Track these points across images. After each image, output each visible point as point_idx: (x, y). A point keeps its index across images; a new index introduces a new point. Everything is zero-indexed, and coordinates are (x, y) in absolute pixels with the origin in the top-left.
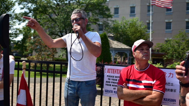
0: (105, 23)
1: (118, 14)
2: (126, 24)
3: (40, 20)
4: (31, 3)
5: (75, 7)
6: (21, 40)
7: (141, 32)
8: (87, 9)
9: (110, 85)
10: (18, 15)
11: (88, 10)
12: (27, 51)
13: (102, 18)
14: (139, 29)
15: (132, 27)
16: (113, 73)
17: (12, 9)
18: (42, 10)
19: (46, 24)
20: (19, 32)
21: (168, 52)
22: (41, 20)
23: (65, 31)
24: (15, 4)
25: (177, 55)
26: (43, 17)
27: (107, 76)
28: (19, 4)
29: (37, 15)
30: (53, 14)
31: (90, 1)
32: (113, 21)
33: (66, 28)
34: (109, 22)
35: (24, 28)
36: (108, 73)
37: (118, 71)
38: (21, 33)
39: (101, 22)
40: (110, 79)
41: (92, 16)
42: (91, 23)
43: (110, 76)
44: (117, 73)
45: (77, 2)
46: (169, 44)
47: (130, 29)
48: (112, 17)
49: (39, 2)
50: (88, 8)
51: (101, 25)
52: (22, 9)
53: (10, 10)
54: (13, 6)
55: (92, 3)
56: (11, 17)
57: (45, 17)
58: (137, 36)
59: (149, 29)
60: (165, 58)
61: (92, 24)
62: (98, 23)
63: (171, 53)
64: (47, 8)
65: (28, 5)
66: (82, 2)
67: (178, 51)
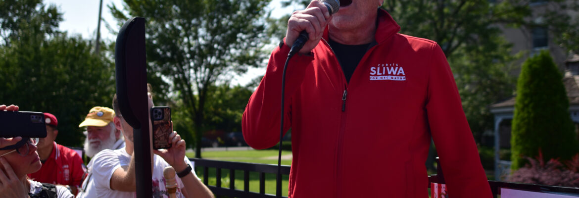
0: (553, 19)
13: (540, 3)
17: (264, 12)
42: (500, 26)
53: (260, 15)
56: (262, 32)
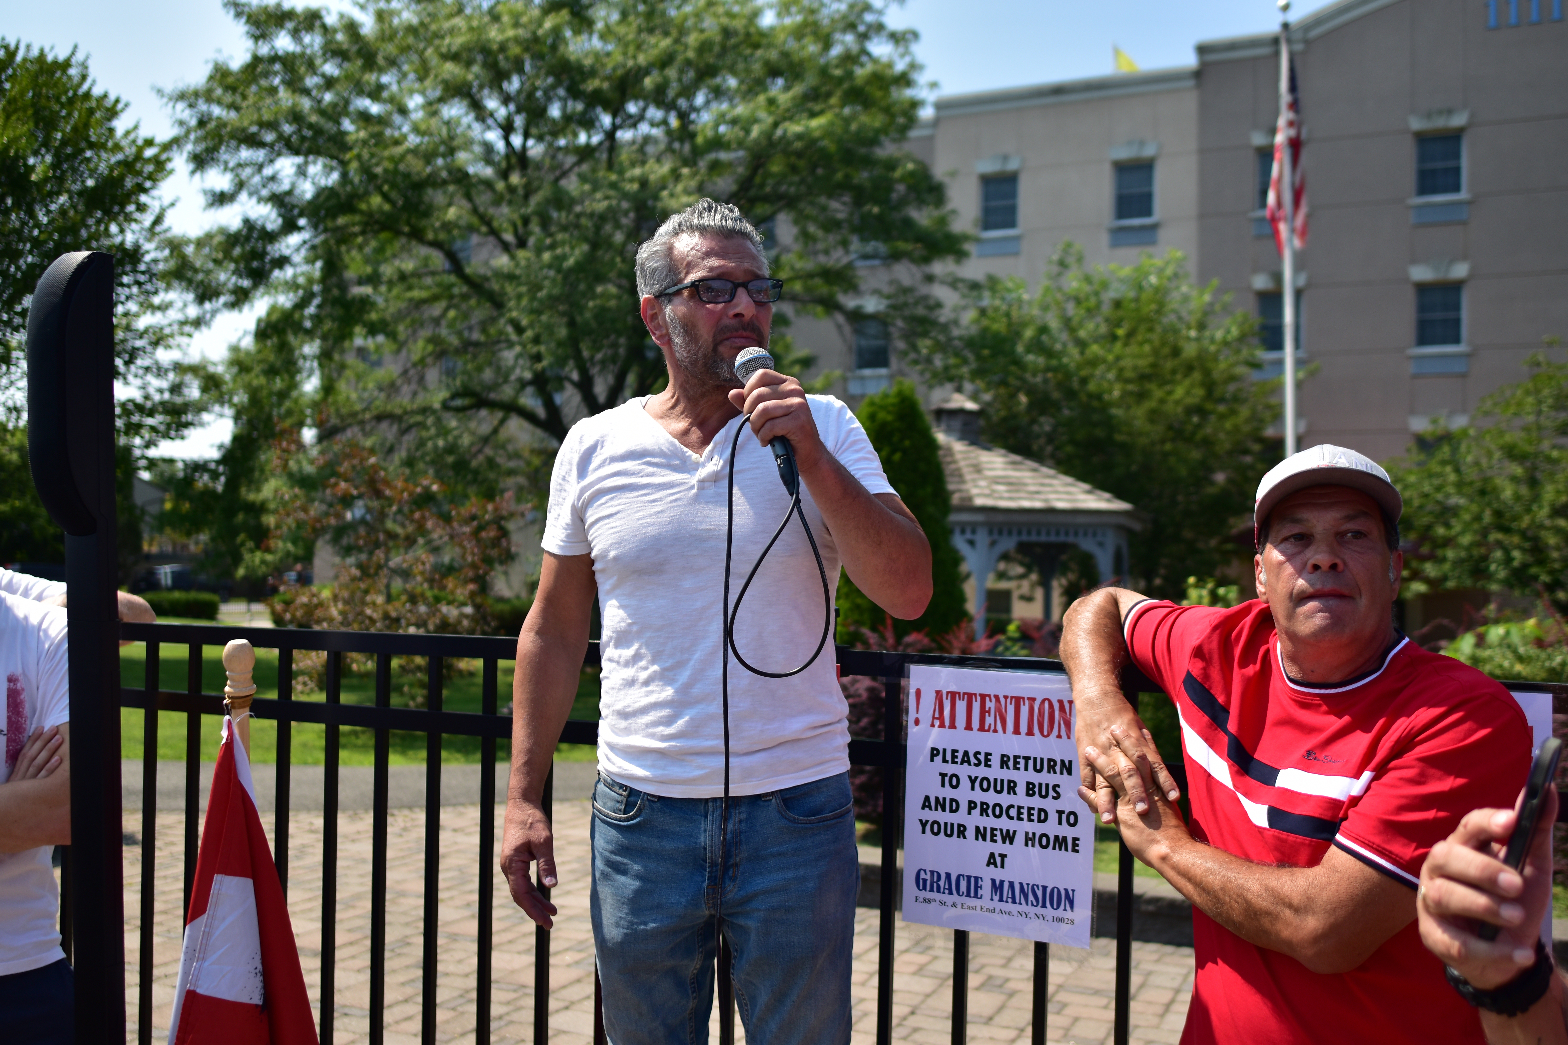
0: (905, 305)
1: (1011, 223)
2: (1082, 312)
3: (366, 290)
4: (297, 152)
5: (652, 178)
6: (215, 454)
7: (1207, 373)
8: (753, 192)
9: (962, 831)
10: (190, 250)
11: (766, 199)
12: (268, 550)
13: (876, 262)
14: (1190, 350)
15: (1131, 334)
16: (982, 728)
17: (141, 209)
18: (387, 207)
19: (416, 325)
20: (204, 390)
21: (1441, 531)
22: (383, 288)
23: (575, 376)
24: (169, 166)
25: (1516, 554)
26: (397, 263)
27: (934, 752)
28: (200, 162)
29: (343, 248)
30: (475, 239)
31: (776, 125)
32: (975, 286)
33: (586, 354)
34: (941, 292)
35: (242, 355)
36: (942, 725)
37: (1024, 710)
38: (222, 404)
39: (877, 292)
40: (954, 781)
41: (797, 247)
42: (788, 308)
43: (954, 757)
44: (1017, 731)
45: (669, 132)
46: (1448, 469)
47: (1118, 346)
48: (960, 255)
49: (365, 143)
50: (762, 185)
51: (873, 317)
52: (221, 199)
53: (129, 217)
54: (148, 184)
55: (799, 137)
57: (409, 265)
58: (1177, 402)
59: (1277, 344)
60: (1419, 587)
61: (798, 313)
62: (850, 302)
63: (1466, 540)
64: (430, 191)
65: (268, 171)
66: (710, 133)
67: (1526, 521)
